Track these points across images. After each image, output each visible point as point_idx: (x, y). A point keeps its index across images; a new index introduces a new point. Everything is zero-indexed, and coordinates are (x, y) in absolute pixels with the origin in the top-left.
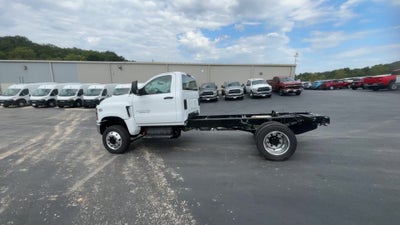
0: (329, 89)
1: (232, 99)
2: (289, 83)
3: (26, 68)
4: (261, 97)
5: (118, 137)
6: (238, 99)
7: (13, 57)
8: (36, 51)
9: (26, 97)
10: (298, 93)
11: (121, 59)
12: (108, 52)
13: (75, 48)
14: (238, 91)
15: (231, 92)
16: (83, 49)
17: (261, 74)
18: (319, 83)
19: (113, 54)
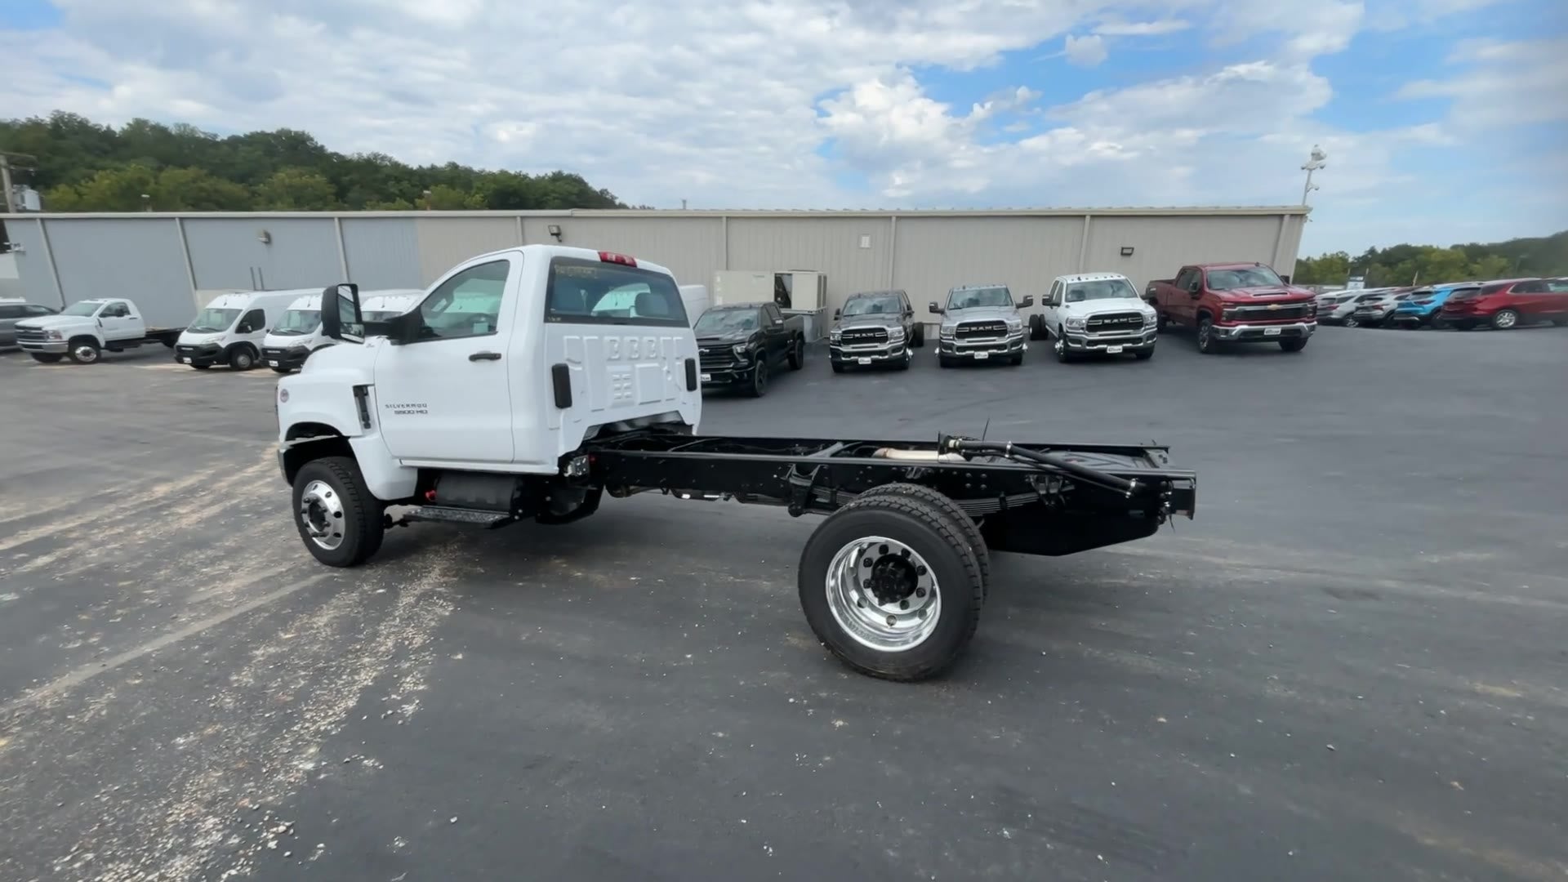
0: (1488, 323)
1: (969, 364)
2: (1251, 293)
3: (268, 239)
4: (1101, 358)
5: (333, 503)
6: (994, 362)
7: (270, 204)
8: (334, 180)
9: (253, 337)
10: (1292, 344)
11: (602, 201)
12: (558, 178)
13: (454, 166)
14: (999, 329)
15: (965, 331)
16: (476, 168)
17: (1126, 253)
18: (1442, 293)
19: (578, 182)
